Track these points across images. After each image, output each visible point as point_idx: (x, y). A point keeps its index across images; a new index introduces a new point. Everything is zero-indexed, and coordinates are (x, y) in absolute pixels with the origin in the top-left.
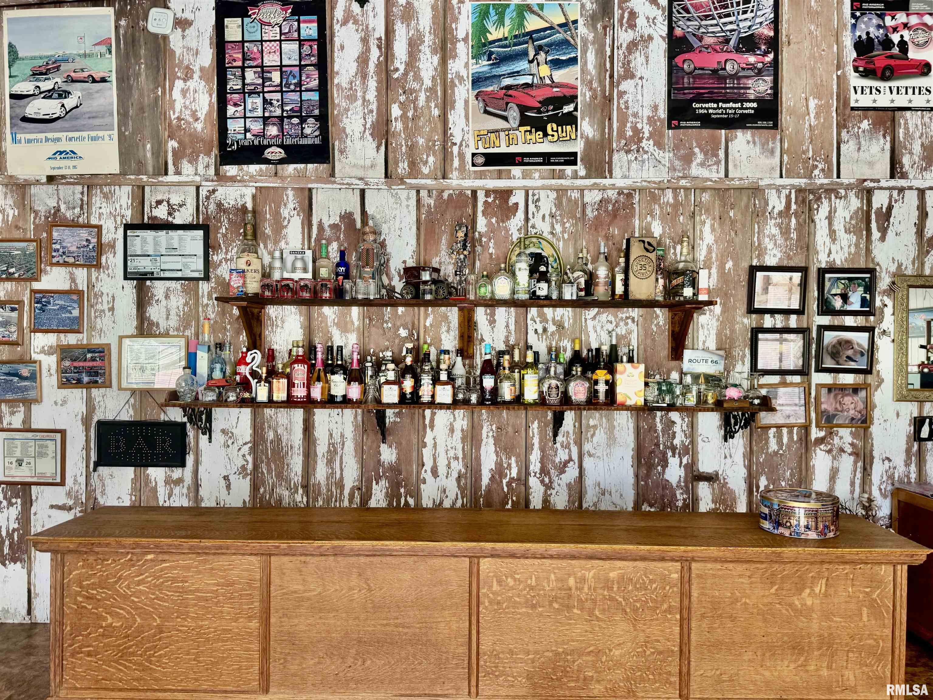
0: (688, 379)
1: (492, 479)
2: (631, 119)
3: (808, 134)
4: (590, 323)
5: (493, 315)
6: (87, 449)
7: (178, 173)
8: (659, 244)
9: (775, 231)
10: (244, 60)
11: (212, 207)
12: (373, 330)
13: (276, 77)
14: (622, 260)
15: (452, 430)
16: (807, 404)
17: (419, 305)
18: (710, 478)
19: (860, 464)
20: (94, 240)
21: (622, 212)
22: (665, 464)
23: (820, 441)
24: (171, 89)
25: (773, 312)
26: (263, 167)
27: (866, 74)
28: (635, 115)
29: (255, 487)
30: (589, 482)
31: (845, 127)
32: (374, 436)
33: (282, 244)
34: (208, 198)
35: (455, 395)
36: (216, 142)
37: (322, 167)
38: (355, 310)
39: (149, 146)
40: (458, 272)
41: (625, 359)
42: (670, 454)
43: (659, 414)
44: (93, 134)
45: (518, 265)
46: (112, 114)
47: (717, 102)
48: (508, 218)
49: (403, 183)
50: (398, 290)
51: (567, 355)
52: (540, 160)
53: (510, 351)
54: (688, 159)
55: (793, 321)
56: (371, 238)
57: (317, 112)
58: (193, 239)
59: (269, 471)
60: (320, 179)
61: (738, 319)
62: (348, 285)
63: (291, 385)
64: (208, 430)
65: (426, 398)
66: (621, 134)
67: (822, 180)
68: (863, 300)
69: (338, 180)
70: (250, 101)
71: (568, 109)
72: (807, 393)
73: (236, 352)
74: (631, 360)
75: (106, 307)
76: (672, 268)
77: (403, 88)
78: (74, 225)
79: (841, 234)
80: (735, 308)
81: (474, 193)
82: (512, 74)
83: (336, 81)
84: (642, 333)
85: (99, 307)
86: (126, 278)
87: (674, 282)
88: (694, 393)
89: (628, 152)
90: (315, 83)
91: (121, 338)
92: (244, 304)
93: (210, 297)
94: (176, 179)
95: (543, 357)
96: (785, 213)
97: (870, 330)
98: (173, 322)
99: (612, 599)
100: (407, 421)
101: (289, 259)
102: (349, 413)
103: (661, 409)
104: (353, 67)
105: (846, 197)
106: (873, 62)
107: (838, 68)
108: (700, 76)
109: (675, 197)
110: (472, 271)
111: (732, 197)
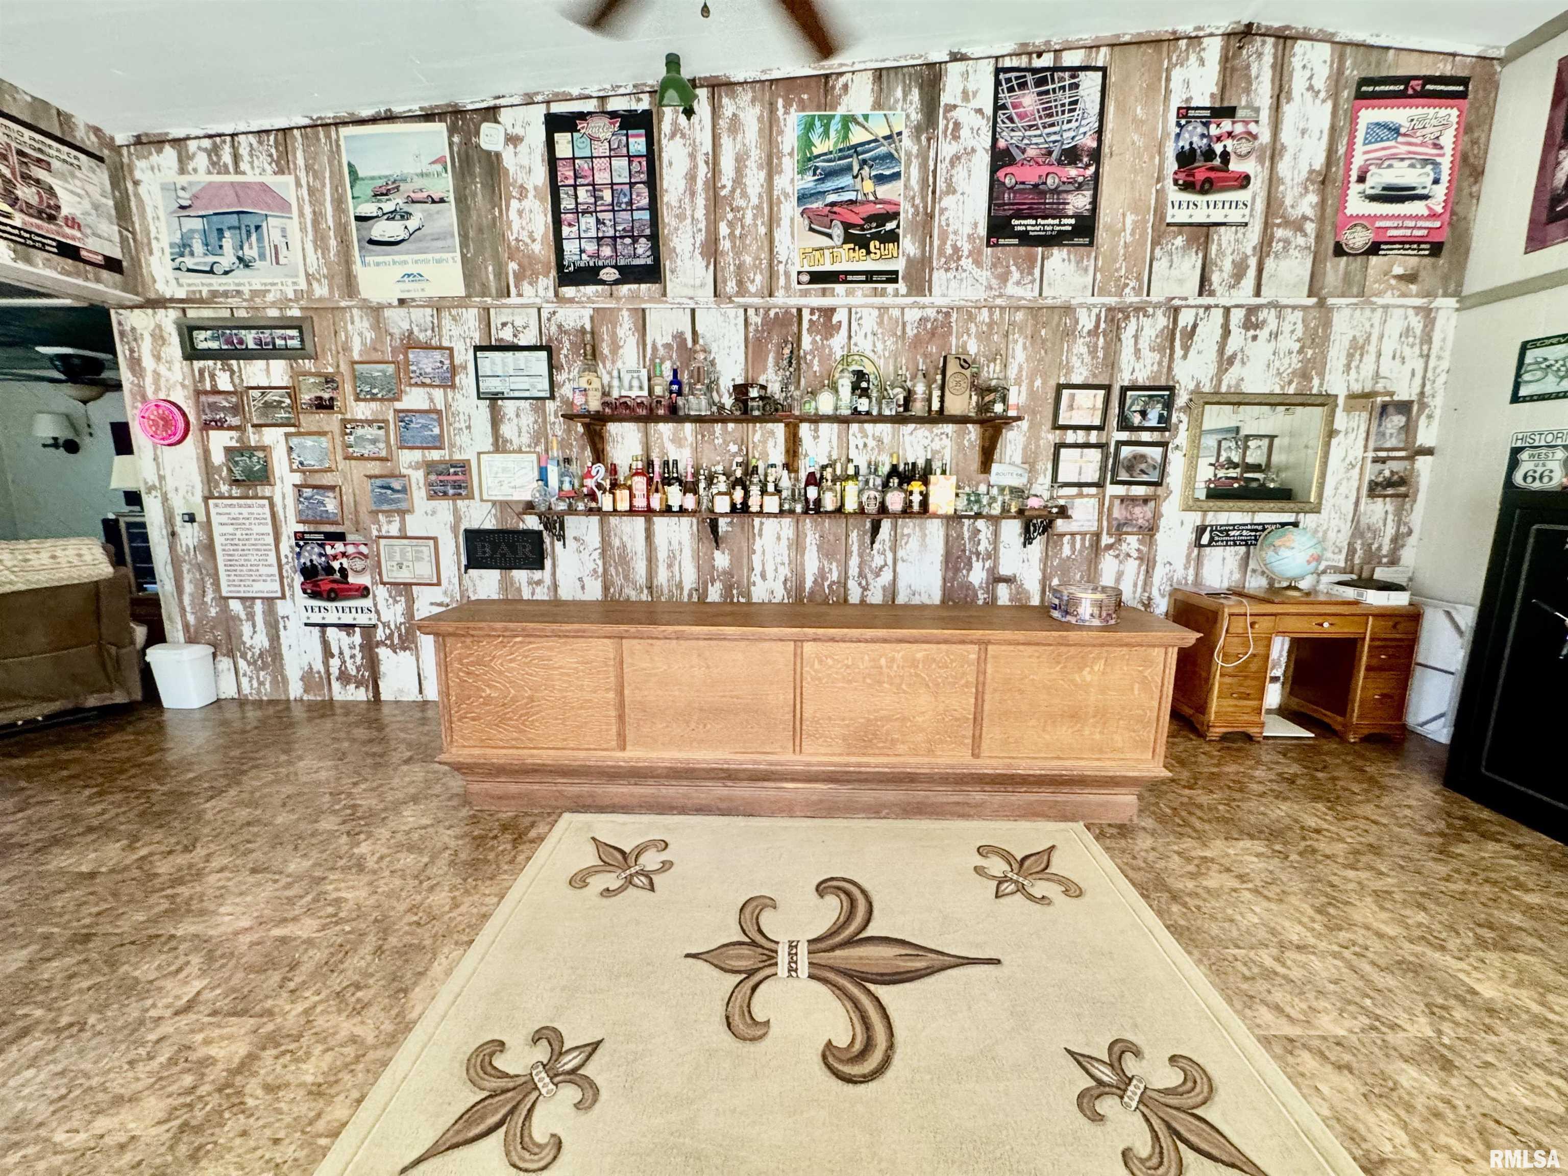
0: (995, 491)
1: (816, 582)
2: (951, 236)
3: (1122, 252)
4: (907, 438)
5: (816, 430)
6: (458, 554)
7: (520, 295)
8: (974, 362)
9: (1084, 350)
10: (576, 177)
11: (554, 329)
12: (706, 445)
13: (607, 195)
14: (939, 377)
15: (779, 538)
16: (1100, 513)
17: (748, 421)
18: (1008, 580)
19: (1144, 568)
20: (447, 362)
21: (940, 330)
22: (970, 567)
23: (1109, 547)
24: (507, 209)
25: (1075, 428)
26: (599, 288)
27: (1187, 186)
28: (955, 233)
29: (606, 588)
30: (901, 585)
31: (1159, 243)
32: (709, 543)
33: (619, 364)
34: (549, 320)
35: (781, 505)
36: (553, 264)
37: (655, 287)
38: (688, 427)
39: (490, 268)
40: (785, 388)
41: (939, 471)
42: (974, 558)
43: (966, 521)
44: (438, 256)
45: (841, 382)
46: (453, 236)
47: (1036, 218)
48: (832, 336)
49: (731, 302)
50: (728, 406)
51: (885, 469)
52: (863, 278)
53: (832, 465)
54: (1004, 278)
55: (1093, 437)
56: (701, 356)
57: (648, 232)
58: (538, 360)
59: (617, 574)
60: (652, 300)
61: (1043, 434)
62: (680, 401)
63: (632, 496)
64: (562, 537)
65: (754, 508)
66: (941, 252)
67: (1131, 298)
68: (1161, 416)
69: (669, 299)
70: (583, 220)
71: (890, 226)
72: (1102, 504)
73: (582, 467)
74: (944, 472)
75: (463, 425)
76: (984, 386)
77: (731, 205)
78: (427, 347)
79: (1146, 352)
80: (1041, 424)
81: (800, 311)
82: (837, 190)
83: (665, 199)
84: (955, 447)
85: (457, 425)
86: (479, 398)
87: (987, 399)
88: (1000, 503)
89: (947, 270)
90: (645, 202)
91: (479, 454)
92: (587, 420)
93: (556, 416)
94: (519, 301)
95: (863, 470)
96: (1094, 333)
97: (1164, 445)
98: (525, 439)
99: (917, 675)
100: (738, 529)
101: (626, 378)
102: (685, 521)
103: (969, 517)
104: (682, 185)
105: (1153, 315)
106: (1193, 175)
107: (1158, 180)
108: (1021, 191)
109: (991, 315)
110: (798, 387)
111: (1044, 316)
